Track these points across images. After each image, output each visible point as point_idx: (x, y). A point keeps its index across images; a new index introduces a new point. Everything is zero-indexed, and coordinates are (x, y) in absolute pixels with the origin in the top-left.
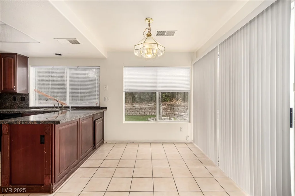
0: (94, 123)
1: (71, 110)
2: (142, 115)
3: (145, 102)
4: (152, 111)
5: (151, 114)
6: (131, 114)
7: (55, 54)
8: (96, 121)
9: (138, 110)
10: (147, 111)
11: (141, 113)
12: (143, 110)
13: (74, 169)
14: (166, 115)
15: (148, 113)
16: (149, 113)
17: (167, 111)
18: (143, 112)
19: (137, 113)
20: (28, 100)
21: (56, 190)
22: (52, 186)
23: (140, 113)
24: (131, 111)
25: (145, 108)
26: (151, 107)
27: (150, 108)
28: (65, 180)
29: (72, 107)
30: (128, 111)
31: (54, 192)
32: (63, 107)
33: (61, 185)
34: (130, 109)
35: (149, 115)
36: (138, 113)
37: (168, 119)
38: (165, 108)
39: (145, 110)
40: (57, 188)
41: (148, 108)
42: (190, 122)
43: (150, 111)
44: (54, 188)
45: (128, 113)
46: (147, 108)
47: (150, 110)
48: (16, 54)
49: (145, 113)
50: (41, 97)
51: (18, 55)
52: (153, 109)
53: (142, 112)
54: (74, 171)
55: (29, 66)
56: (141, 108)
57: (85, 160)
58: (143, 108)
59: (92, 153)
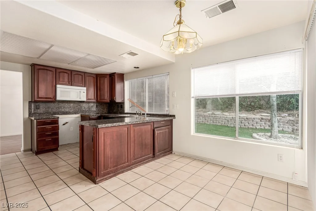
0: (154, 131)
1: (147, 117)
2: (248, 127)
3: (258, 111)
4: (265, 123)
5: (262, 127)
6: (232, 125)
7: (134, 68)
8: (155, 129)
9: (243, 121)
10: (257, 123)
11: (247, 125)
12: (250, 121)
13: (122, 170)
14: (293, 131)
15: (258, 126)
16: (261, 126)
17: (294, 125)
18: (251, 124)
19: (241, 124)
20: (124, 107)
21: (100, 183)
22: (96, 178)
23: (245, 126)
24: (232, 121)
25: (254, 119)
26: (264, 117)
27: (262, 119)
28: (111, 177)
29: (147, 114)
30: (228, 121)
31: (97, 184)
32: (142, 113)
33: (106, 180)
34: (231, 119)
35: (258, 129)
36: (243, 124)
37: (291, 137)
38: (290, 120)
39: (253, 121)
40: (101, 181)
41: (259, 119)
42: (302, 149)
43: (261, 123)
44: (97, 181)
45: (229, 124)
46: (257, 118)
47: (261, 121)
48: (115, 73)
49: (253, 125)
50: (133, 105)
51: (117, 74)
52: (267, 121)
53: (249, 123)
54: (123, 172)
55: (125, 81)
56: (247, 118)
57: (140, 165)
58: (250, 118)
59: (151, 161)
